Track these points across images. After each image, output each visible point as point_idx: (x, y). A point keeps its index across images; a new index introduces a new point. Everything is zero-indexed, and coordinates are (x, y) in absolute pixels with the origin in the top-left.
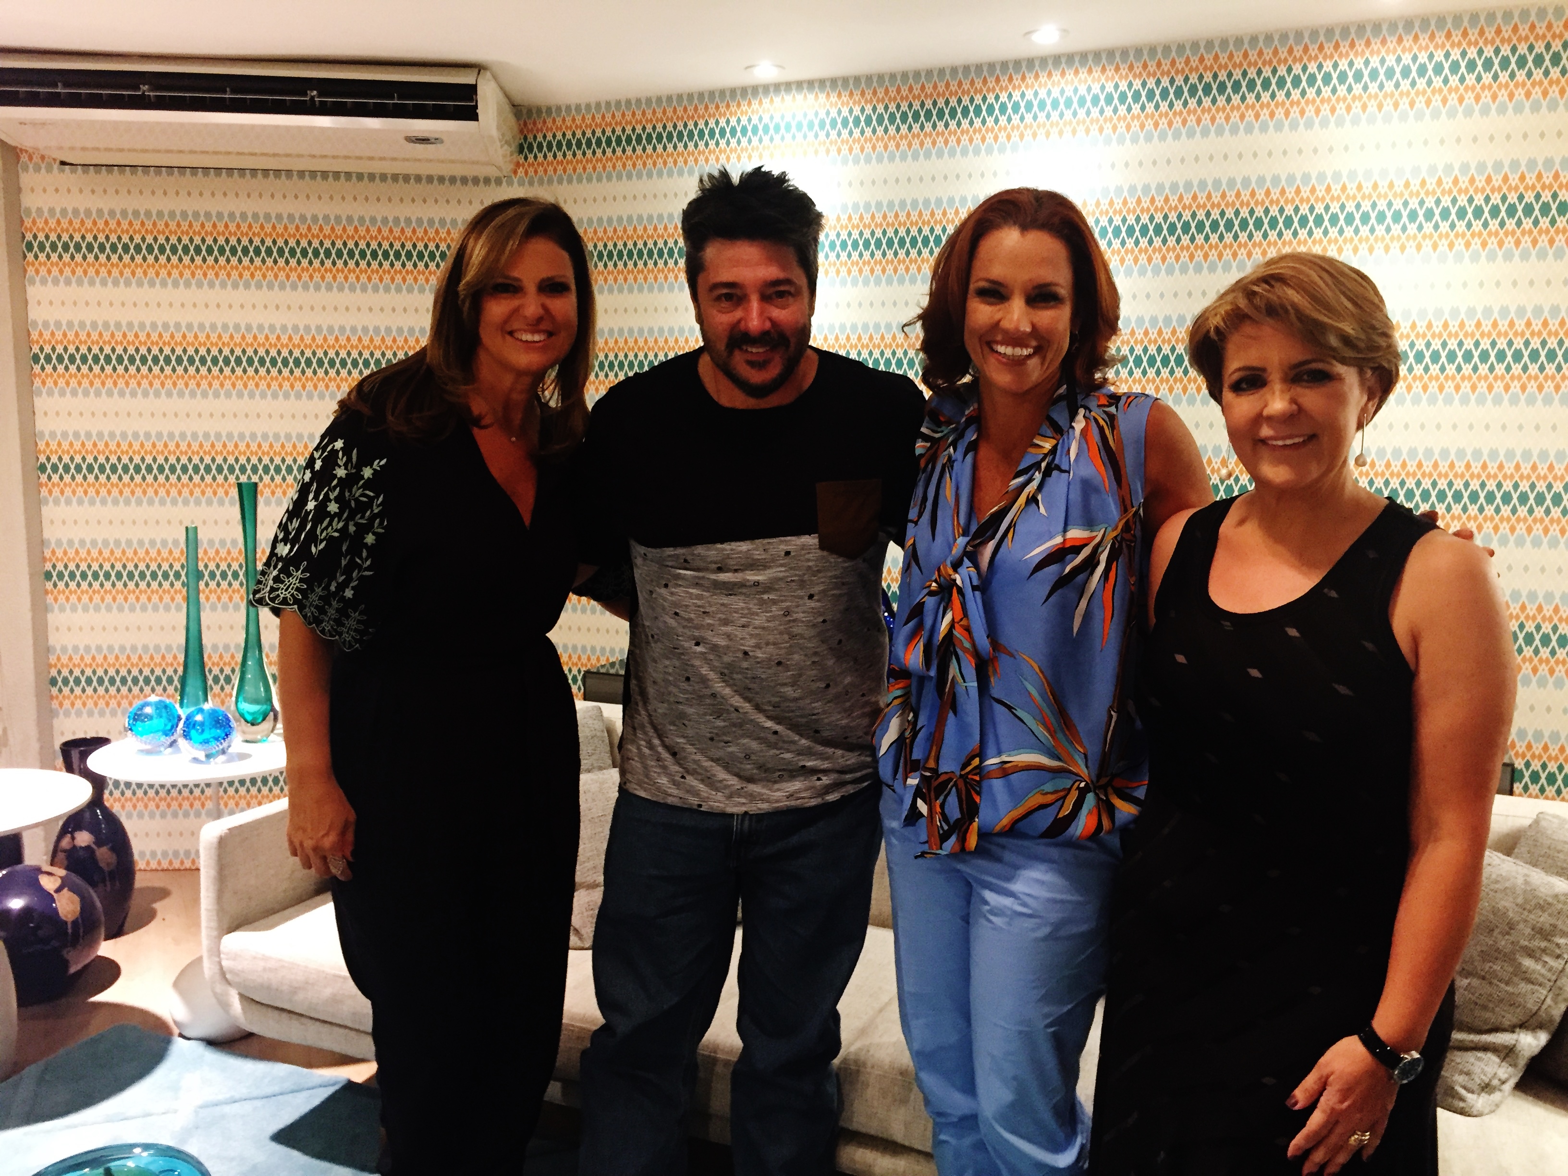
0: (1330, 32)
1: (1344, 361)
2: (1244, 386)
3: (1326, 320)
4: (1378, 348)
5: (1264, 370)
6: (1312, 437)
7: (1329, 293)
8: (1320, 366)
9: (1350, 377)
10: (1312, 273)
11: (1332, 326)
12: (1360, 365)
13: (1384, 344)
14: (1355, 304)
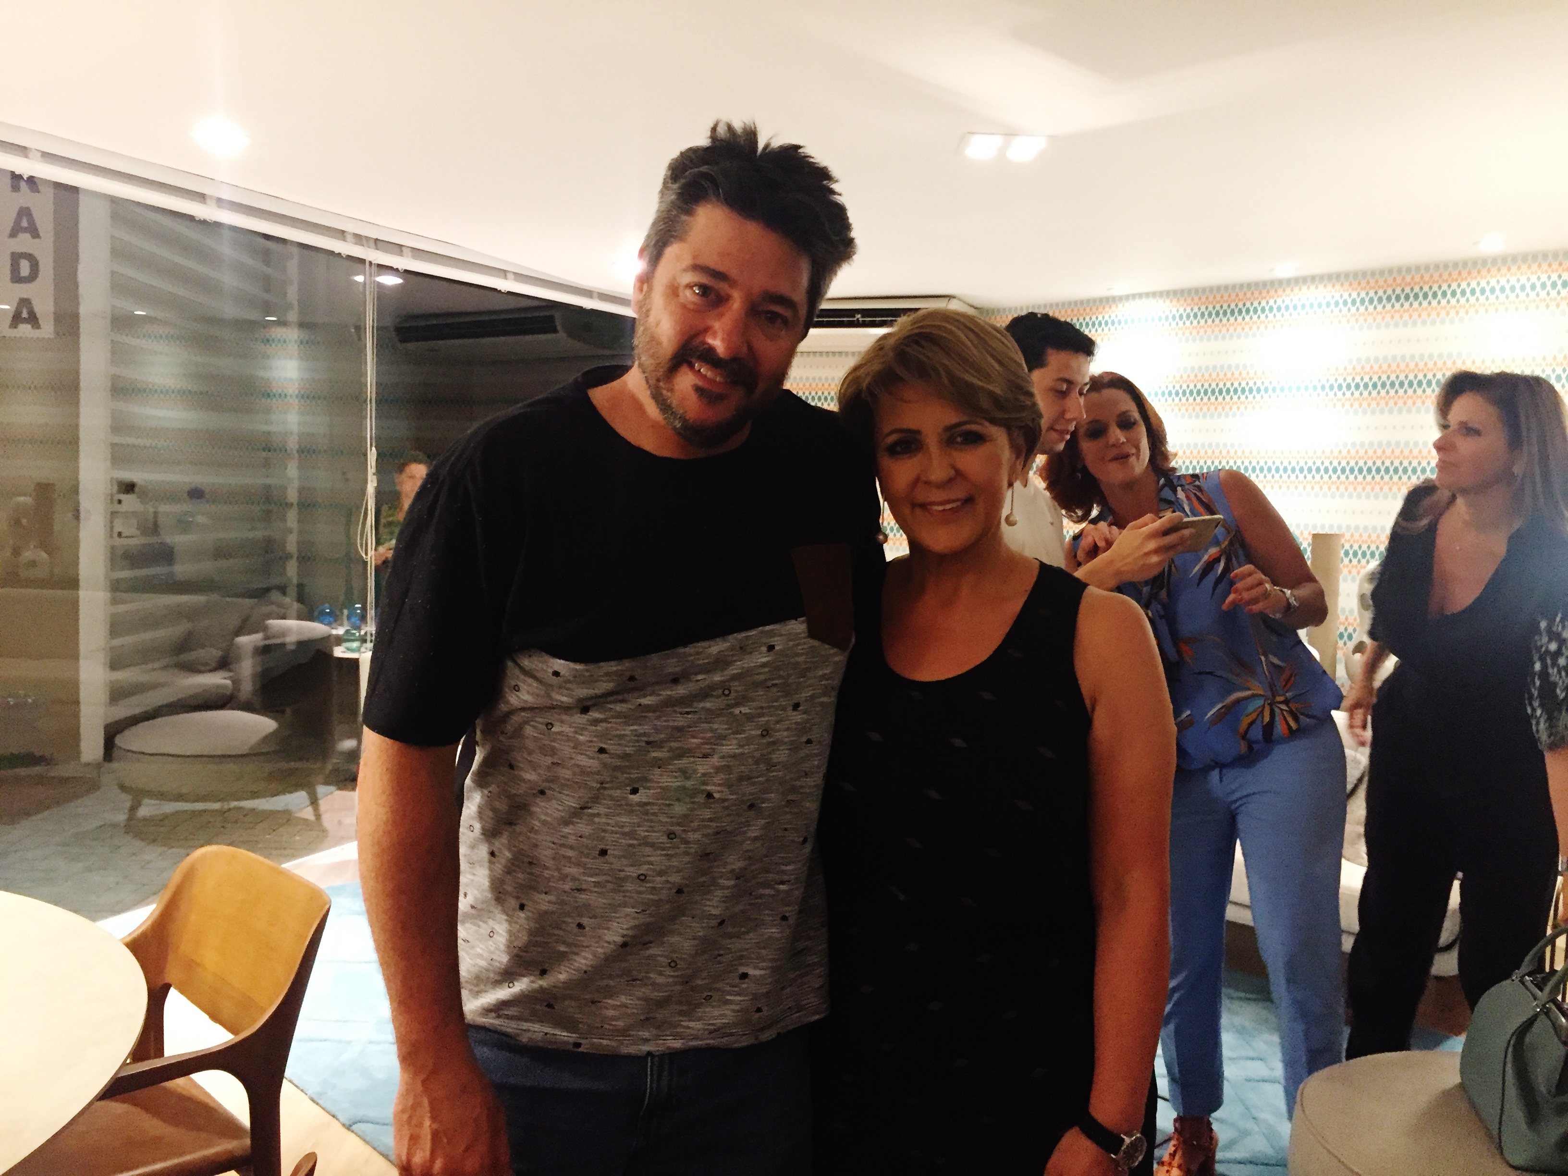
0: (1465, 264)
1: (994, 421)
2: (899, 449)
3: (976, 381)
4: (1023, 408)
5: (918, 432)
6: (969, 501)
7: (975, 352)
8: (973, 427)
9: (1000, 436)
10: (959, 333)
11: (982, 388)
12: (1007, 425)
13: (1028, 403)
14: (1000, 363)
